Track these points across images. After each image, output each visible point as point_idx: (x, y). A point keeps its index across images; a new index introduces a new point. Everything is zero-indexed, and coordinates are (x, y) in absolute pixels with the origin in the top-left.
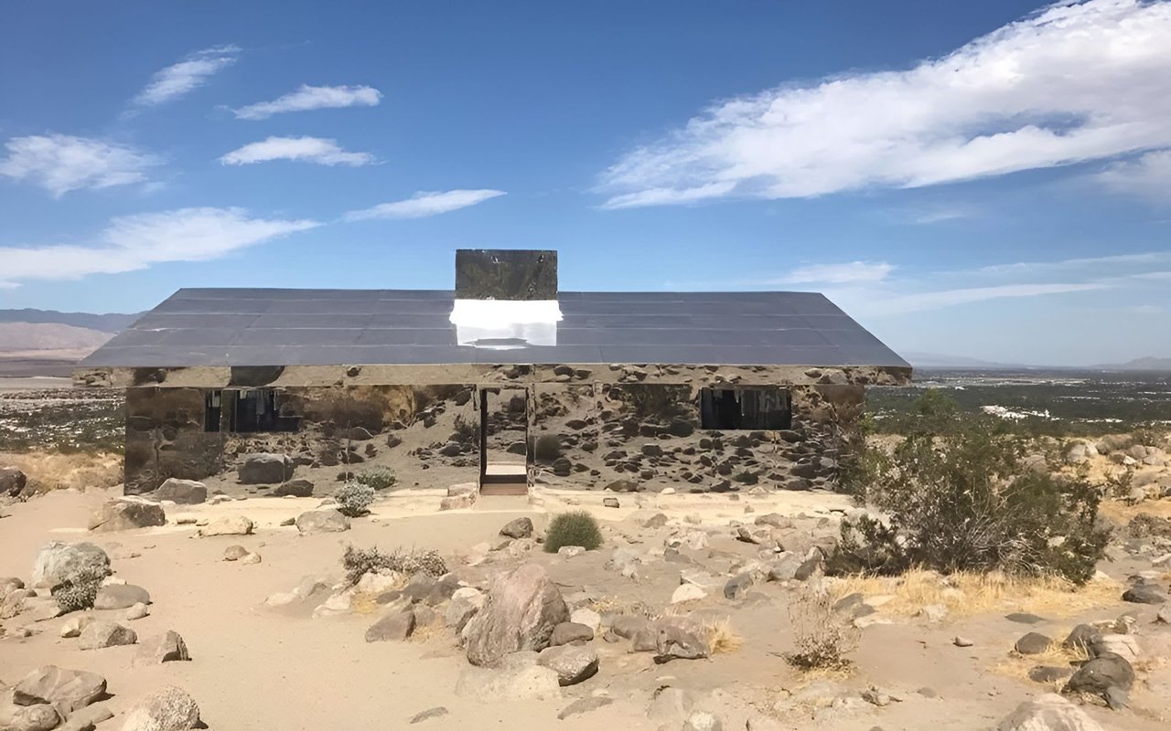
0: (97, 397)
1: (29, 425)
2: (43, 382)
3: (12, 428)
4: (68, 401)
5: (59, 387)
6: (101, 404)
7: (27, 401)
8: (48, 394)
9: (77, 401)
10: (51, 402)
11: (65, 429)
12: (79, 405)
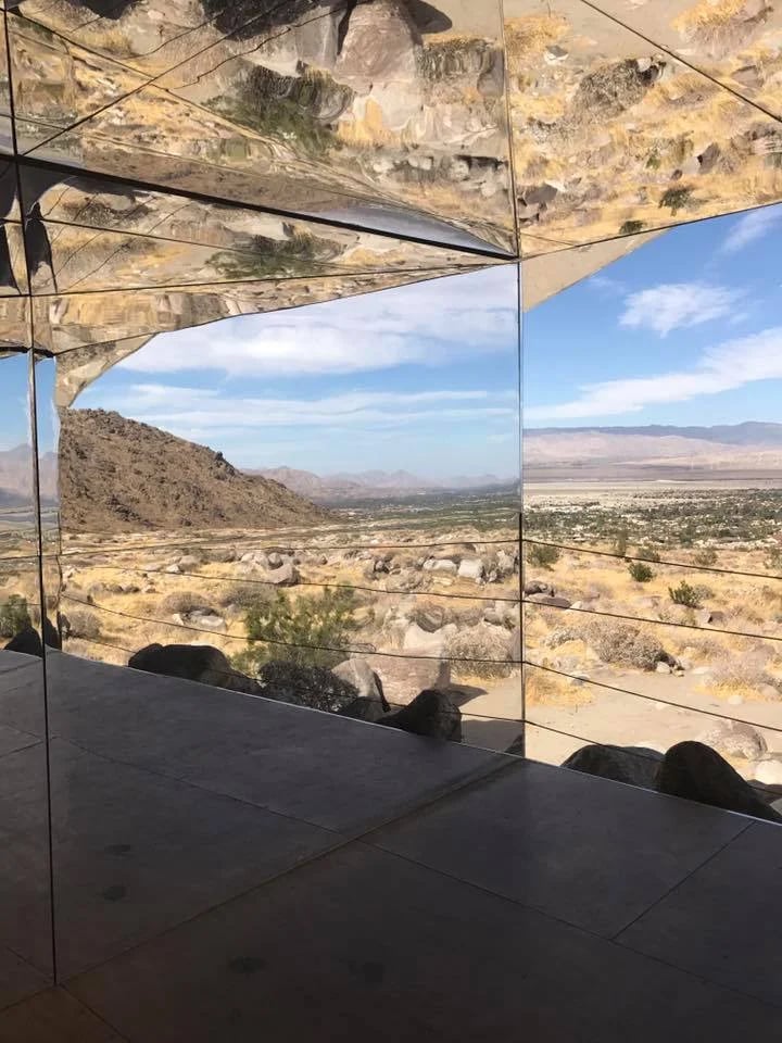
0: (703, 498)
1: (648, 520)
2: (664, 484)
3: (635, 521)
4: (681, 501)
5: (675, 488)
6: (706, 503)
7: (650, 500)
8: (666, 494)
9: (687, 500)
10: (667, 501)
11: (674, 523)
12: (689, 504)
